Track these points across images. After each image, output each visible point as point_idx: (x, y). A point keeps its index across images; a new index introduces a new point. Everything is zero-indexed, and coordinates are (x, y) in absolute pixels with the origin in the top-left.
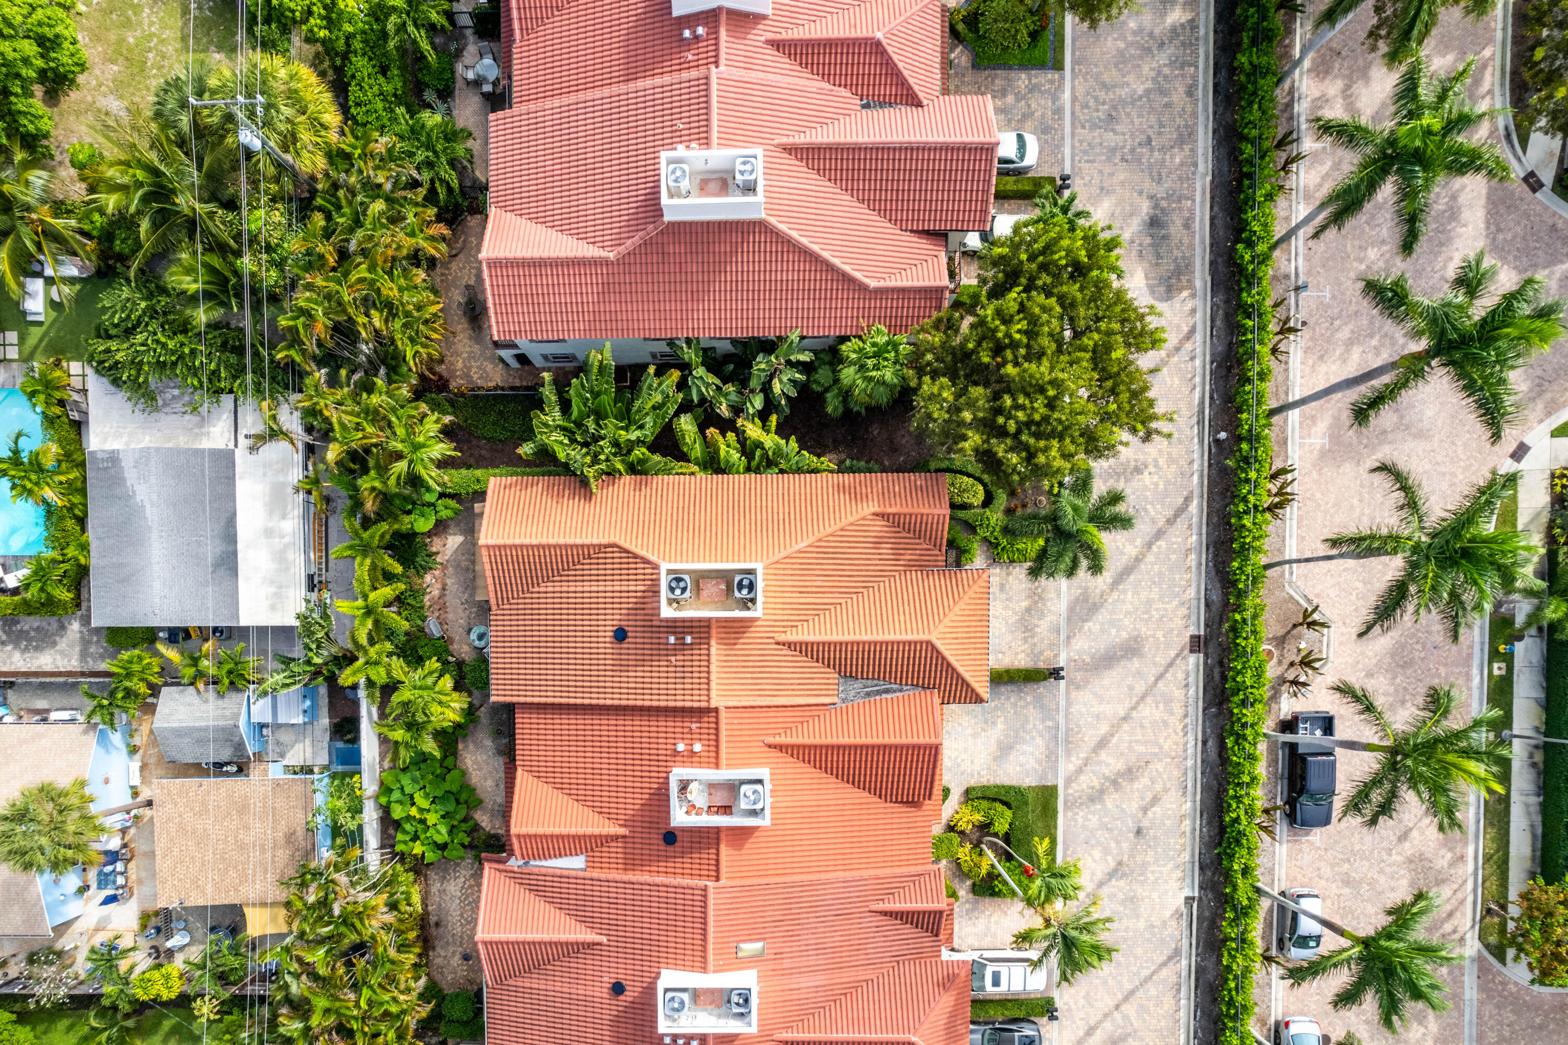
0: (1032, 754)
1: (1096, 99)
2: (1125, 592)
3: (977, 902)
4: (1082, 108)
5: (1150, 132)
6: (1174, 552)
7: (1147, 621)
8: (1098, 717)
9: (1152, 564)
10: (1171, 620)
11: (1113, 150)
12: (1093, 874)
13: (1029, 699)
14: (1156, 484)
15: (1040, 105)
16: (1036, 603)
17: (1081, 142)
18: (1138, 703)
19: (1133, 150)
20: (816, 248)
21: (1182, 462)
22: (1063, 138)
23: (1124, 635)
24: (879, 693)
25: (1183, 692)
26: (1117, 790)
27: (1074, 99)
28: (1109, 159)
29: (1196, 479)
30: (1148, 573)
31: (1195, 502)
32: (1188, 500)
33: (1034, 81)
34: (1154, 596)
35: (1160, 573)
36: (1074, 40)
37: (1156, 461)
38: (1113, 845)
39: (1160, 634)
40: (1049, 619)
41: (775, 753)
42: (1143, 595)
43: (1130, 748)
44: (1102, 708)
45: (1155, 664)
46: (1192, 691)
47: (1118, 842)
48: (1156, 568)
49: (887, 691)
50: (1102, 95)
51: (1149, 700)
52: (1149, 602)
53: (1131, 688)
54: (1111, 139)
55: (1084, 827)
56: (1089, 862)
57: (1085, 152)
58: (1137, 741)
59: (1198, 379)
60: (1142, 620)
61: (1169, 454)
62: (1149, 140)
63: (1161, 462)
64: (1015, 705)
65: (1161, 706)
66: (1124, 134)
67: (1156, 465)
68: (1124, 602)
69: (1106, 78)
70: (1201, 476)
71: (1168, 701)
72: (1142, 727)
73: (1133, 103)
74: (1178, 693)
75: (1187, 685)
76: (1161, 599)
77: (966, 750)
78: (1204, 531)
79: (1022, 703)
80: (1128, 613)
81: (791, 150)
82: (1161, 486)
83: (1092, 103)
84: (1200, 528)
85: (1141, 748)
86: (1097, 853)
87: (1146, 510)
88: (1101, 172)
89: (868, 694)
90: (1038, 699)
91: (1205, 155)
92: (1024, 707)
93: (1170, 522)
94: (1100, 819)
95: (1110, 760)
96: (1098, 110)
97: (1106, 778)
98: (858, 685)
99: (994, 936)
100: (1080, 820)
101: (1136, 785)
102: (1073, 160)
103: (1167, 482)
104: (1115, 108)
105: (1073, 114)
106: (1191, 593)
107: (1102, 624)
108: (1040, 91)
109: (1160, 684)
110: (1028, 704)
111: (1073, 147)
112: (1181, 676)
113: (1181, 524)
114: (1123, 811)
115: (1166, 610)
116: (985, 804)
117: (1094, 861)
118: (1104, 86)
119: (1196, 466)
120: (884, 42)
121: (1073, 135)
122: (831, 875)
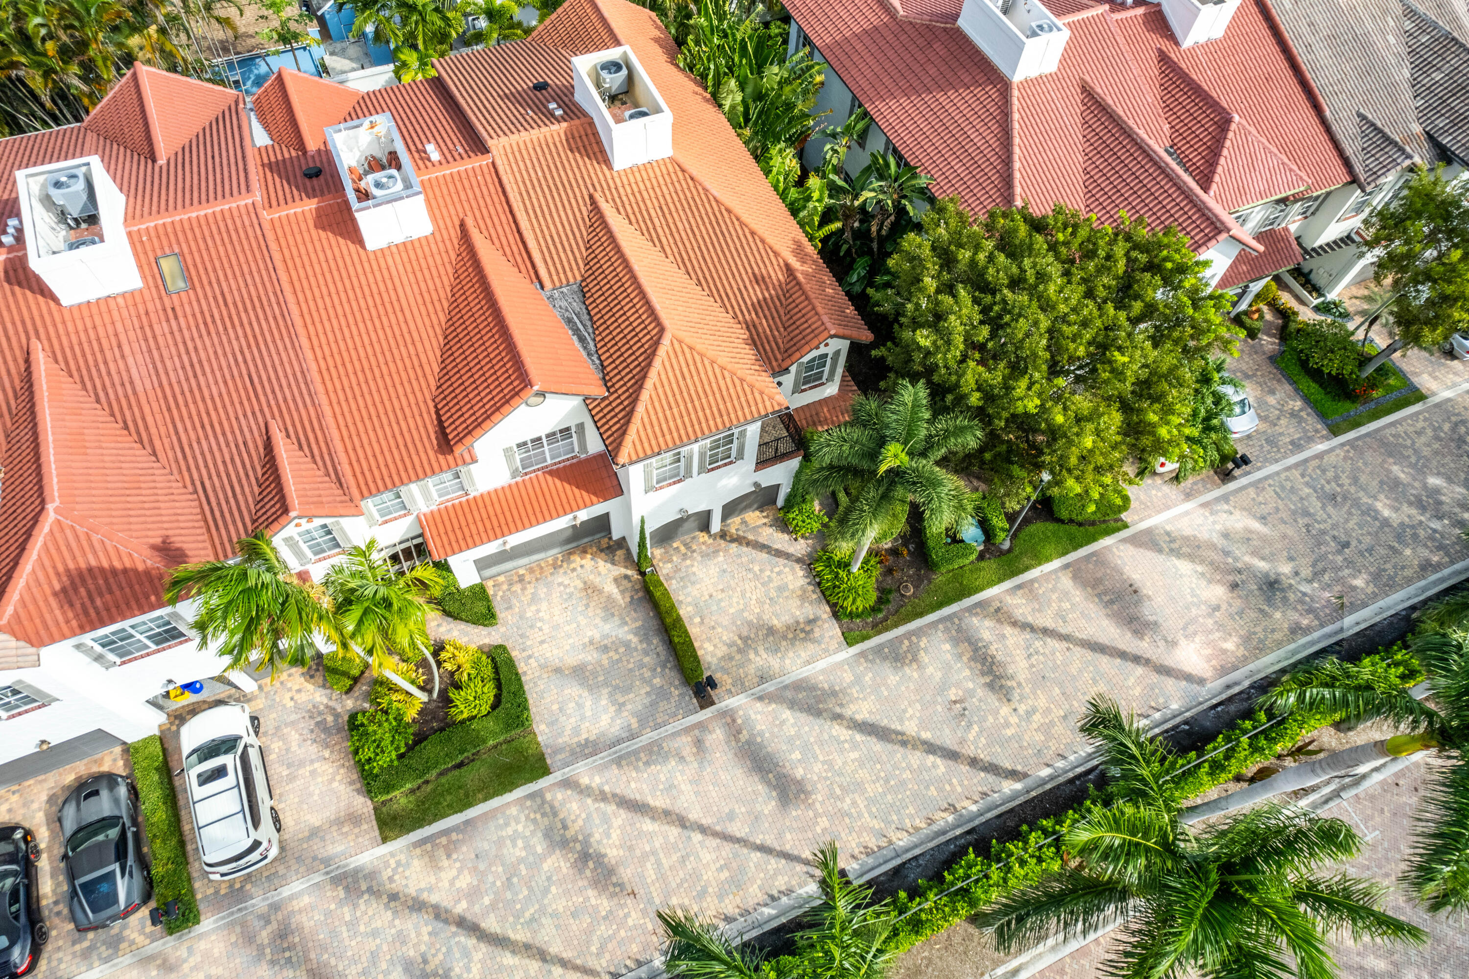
0: (583, 718)
1: (1337, 478)
2: (855, 746)
3: (339, 730)
4: (1319, 467)
5: (1354, 543)
6: (940, 790)
7: (832, 795)
8: (672, 787)
9: (909, 767)
10: (851, 830)
11: (1306, 513)
12: (430, 890)
13: (657, 681)
14: (1007, 725)
15: (1288, 430)
16: (785, 638)
17: (1287, 479)
18: (716, 834)
19: (1324, 532)
20: (1017, 140)
21: (1053, 745)
22: (1277, 461)
23: (799, 773)
24: (576, 331)
25: (761, 897)
26: (574, 865)
27: (1320, 456)
28: (1294, 513)
29: (1045, 772)
30: (895, 767)
31: (1018, 786)
32: (1013, 775)
33: (1303, 414)
34: (870, 790)
35: (903, 783)
36: (1368, 435)
37: (1034, 710)
38: (487, 901)
39: (824, 822)
40: (774, 662)
41: (455, 233)
42: (862, 774)
43: (645, 856)
44: (685, 787)
45: (780, 836)
46: (768, 911)
47: (493, 906)
48: (907, 775)
49: (582, 339)
50: (1346, 481)
51: (728, 849)
52: (859, 786)
53: (731, 816)
54: (1315, 505)
55: (500, 842)
56: (447, 875)
57: (1283, 487)
58: (659, 863)
59: (1157, 716)
60: (830, 787)
61: (1052, 723)
62: (1346, 545)
63: (1037, 717)
64: (642, 666)
65: (725, 874)
66: (1330, 517)
67: (1029, 713)
68: (842, 751)
69: (1363, 478)
70: (1052, 778)
71: (737, 883)
72: (683, 859)
73: (1363, 513)
74: (754, 893)
75: (773, 898)
76: (871, 801)
77: (556, 627)
78: (989, 815)
79: (648, 674)
80: (830, 764)
81: (1087, 91)
82: (1009, 732)
83: (1330, 474)
84: (989, 810)
85: (651, 873)
86: (465, 881)
87: (970, 725)
88: (1277, 509)
89: (569, 321)
90: (661, 694)
91: (1382, 610)
92: (644, 680)
93: (974, 762)
94: (521, 860)
95: (615, 835)
96: (1328, 482)
97: (586, 843)
98: (577, 306)
99: (292, 778)
100: (509, 831)
101: (591, 893)
102: (1266, 478)
103: (1018, 738)
104: (1345, 498)
105: (1306, 461)
106: (902, 840)
107: (798, 736)
108: (1299, 423)
109: (756, 856)
110: (648, 682)
111: (1278, 473)
112: (781, 883)
113: (981, 780)
114: (546, 891)
115: (860, 815)
116: (488, 671)
117: (452, 883)
118: (1355, 480)
119: (1060, 764)
120: (1233, 126)
121: (1288, 469)
122: (309, 355)
